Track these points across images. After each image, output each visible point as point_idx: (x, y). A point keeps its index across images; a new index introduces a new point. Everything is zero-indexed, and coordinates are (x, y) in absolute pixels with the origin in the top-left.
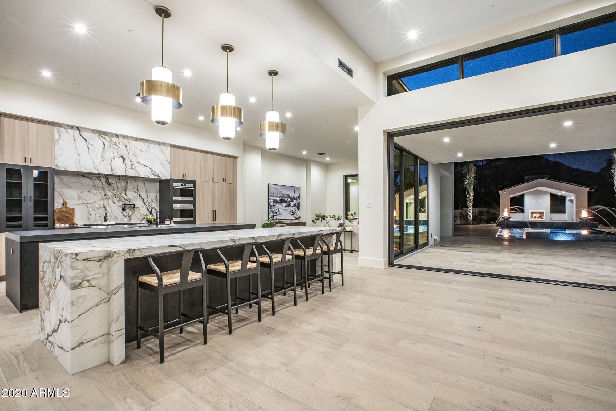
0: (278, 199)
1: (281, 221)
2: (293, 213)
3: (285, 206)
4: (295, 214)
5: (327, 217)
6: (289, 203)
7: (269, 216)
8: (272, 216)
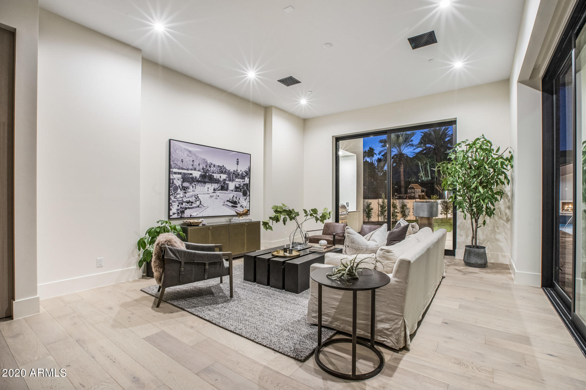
0: (197, 174)
1: (200, 220)
2: (235, 203)
3: (214, 190)
4: (239, 205)
5: (298, 214)
6: (224, 183)
7: (170, 209)
8: (178, 210)
